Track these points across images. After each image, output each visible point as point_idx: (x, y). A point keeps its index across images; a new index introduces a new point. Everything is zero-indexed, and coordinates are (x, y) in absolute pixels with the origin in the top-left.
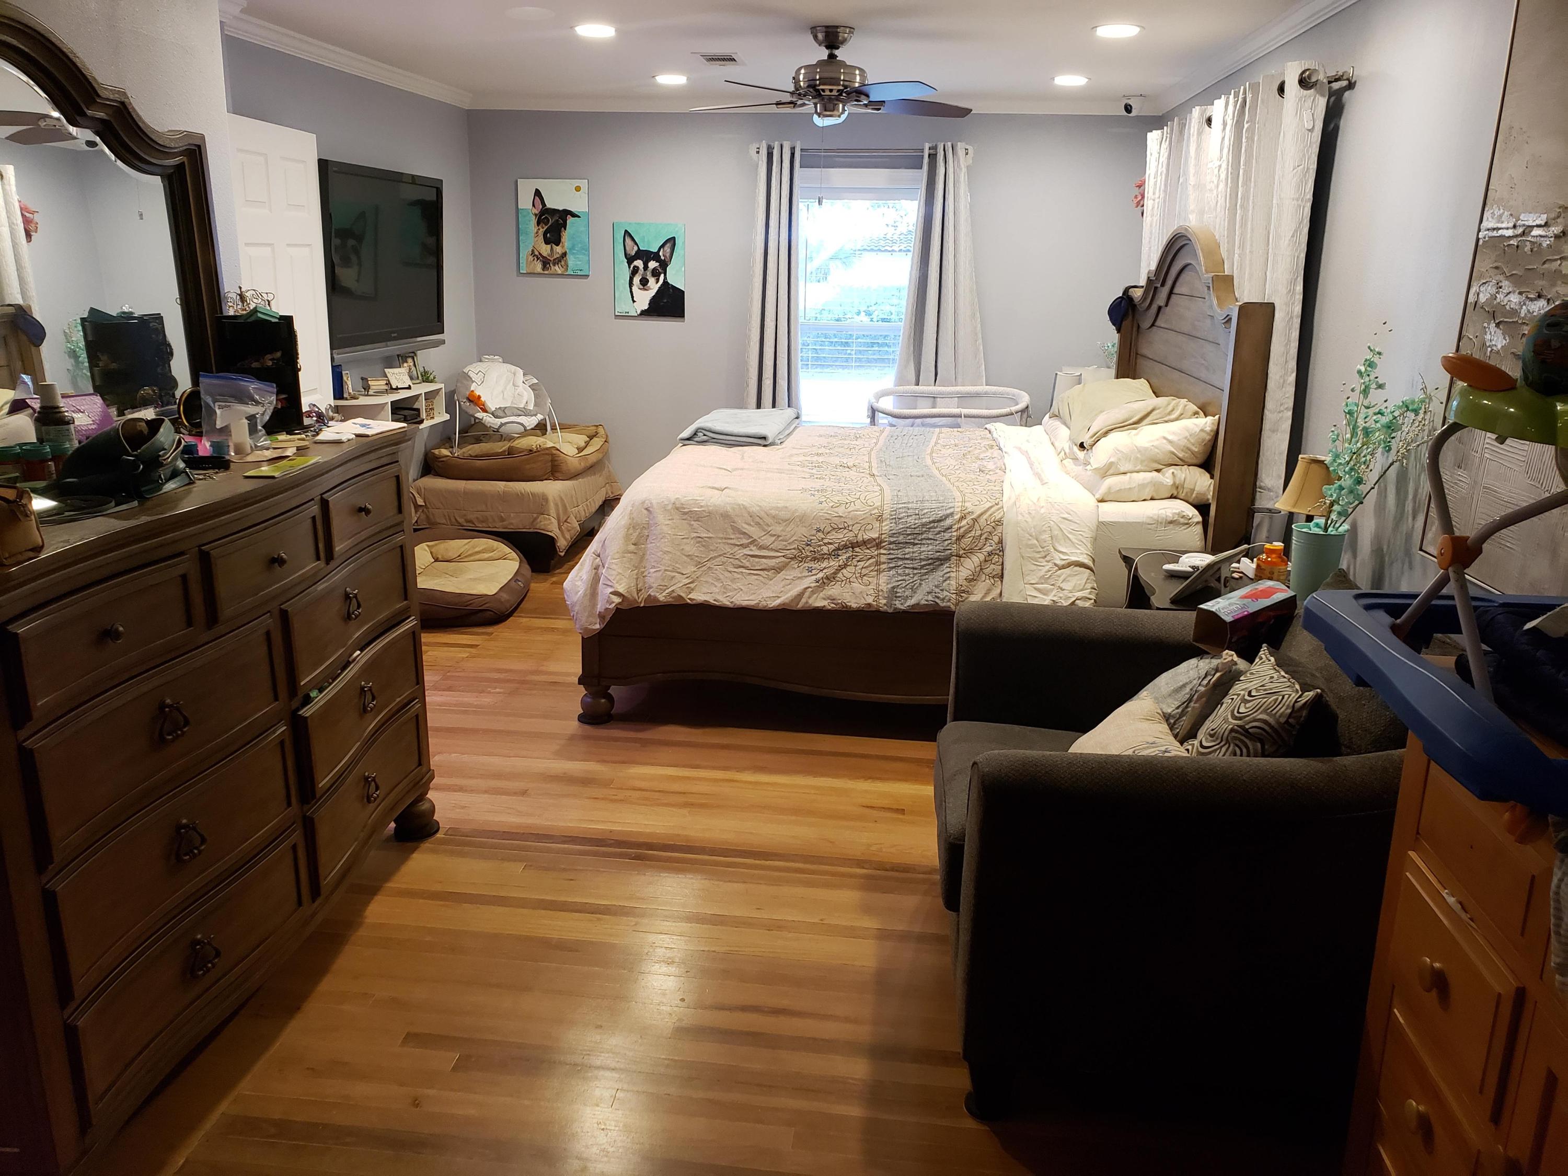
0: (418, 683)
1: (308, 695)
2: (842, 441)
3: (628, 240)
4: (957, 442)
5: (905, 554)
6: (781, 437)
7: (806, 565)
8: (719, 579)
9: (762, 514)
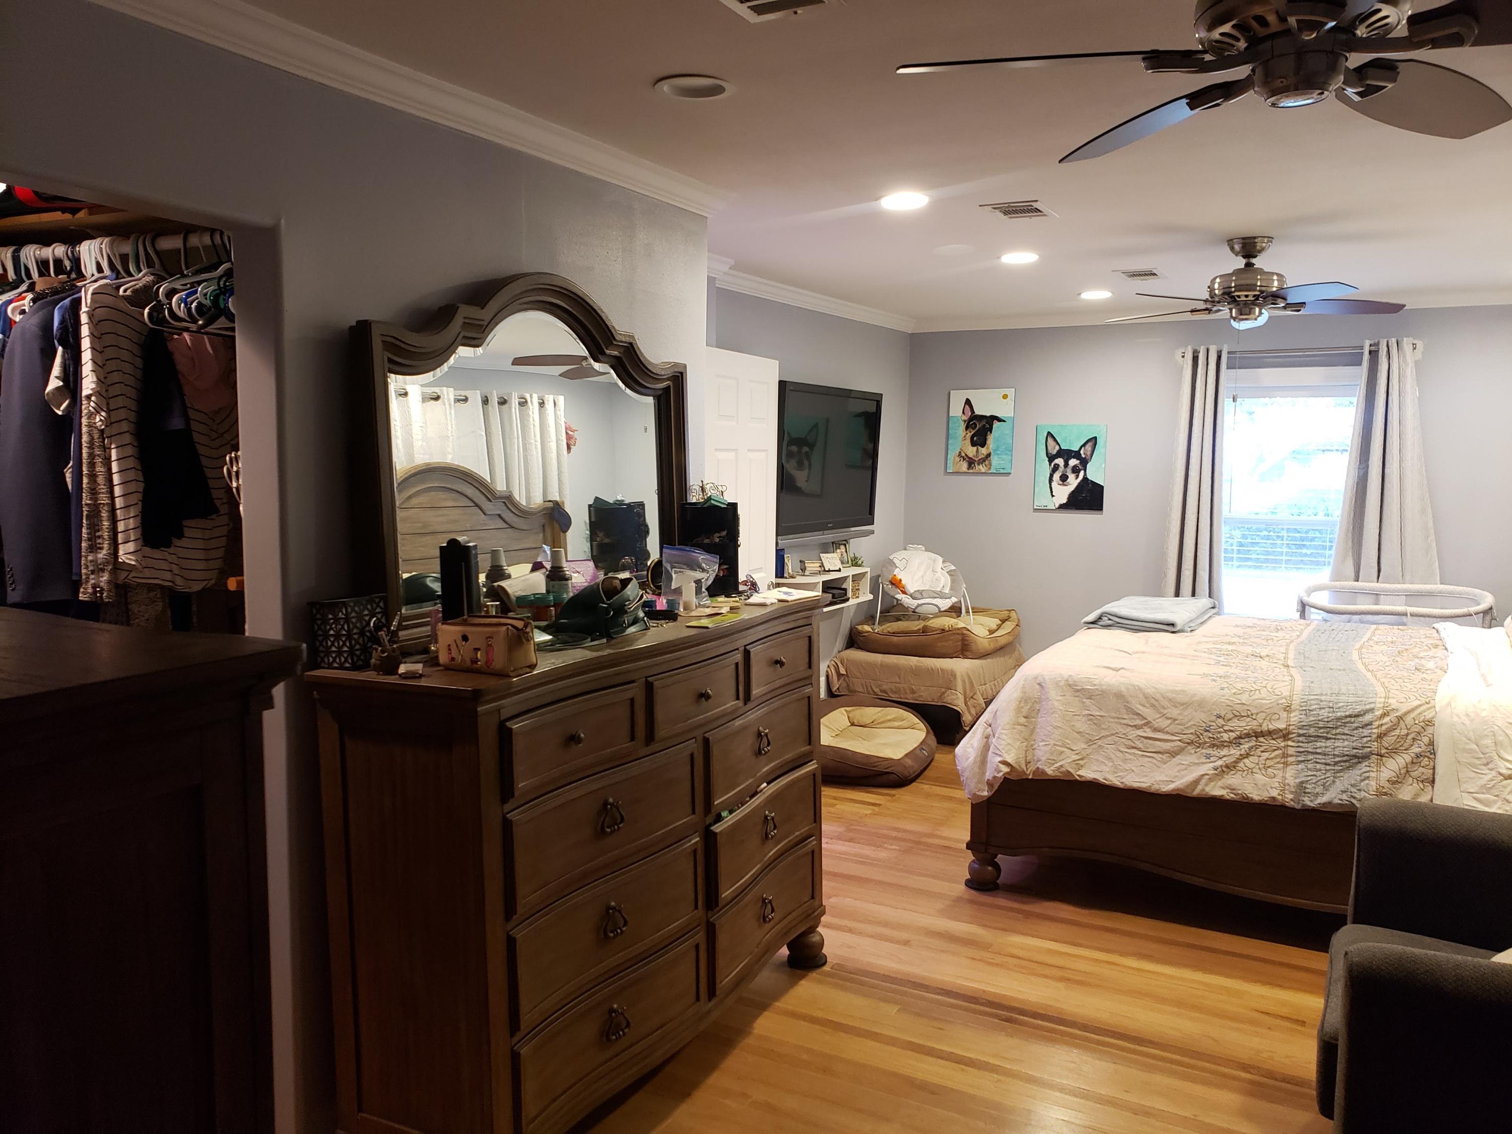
0: (815, 822)
1: (720, 814)
2: (1261, 633)
3: (1050, 440)
4: (1395, 639)
5: (1317, 748)
6: (1192, 625)
7: (1204, 751)
8: (1110, 759)
9: (1158, 696)
